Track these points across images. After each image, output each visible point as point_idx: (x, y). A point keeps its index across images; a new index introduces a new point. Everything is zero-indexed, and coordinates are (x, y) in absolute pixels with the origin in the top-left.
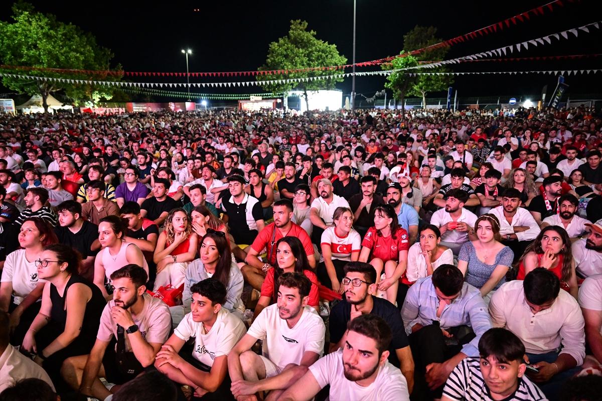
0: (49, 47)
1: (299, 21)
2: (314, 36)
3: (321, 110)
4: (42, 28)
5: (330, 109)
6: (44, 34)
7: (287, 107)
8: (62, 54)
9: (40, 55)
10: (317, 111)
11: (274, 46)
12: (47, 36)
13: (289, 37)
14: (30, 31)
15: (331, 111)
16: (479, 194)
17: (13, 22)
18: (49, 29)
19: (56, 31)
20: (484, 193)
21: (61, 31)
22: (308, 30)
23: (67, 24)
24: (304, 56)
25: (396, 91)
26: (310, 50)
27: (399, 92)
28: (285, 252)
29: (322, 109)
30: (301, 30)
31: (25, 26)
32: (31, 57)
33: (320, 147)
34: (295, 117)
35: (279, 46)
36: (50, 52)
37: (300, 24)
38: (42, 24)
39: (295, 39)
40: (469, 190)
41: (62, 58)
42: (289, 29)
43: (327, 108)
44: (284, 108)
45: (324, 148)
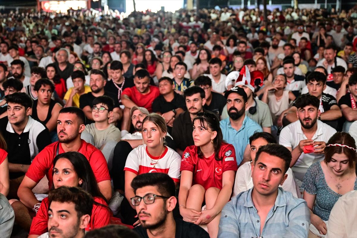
3: (153, 11)
5: (166, 11)
7: (106, 7)
10: (148, 13)
15: (167, 12)
16: (344, 106)
20: (350, 105)
28: (65, 171)
29: (155, 10)
33: (144, 56)
34: (116, 20)
40: (330, 100)
43: (163, 8)
44: (103, 8)
45: (150, 57)
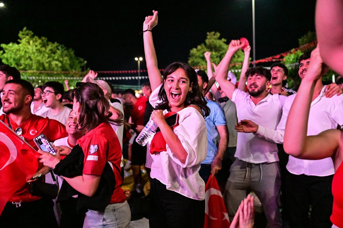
0: (39, 58)
1: (213, 33)
2: (225, 42)
4: (36, 46)
6: (37, 50)
8: (47, 63)
9: (32, 64)
11: (194, 51)
12: (39, 51)
13: (205, 44)
14: (28, 48)
17: (18, 43)
18: (41, 47)
19: (46, 48)
21: (49, 47)
22: (220, 38)
23: (53, 43)
24: (217, 57)
25: (290, 81)
26: (221, 52)
27: (292, 81)
30: (215, 39)
31: (26, 45)
32: (26, 65)
35: (198, 51)
36: (38, 61)
37: (214, 34)
38: (37, 44)
39: (210, 45)
41: (46, 65)
42: (206, 38)
